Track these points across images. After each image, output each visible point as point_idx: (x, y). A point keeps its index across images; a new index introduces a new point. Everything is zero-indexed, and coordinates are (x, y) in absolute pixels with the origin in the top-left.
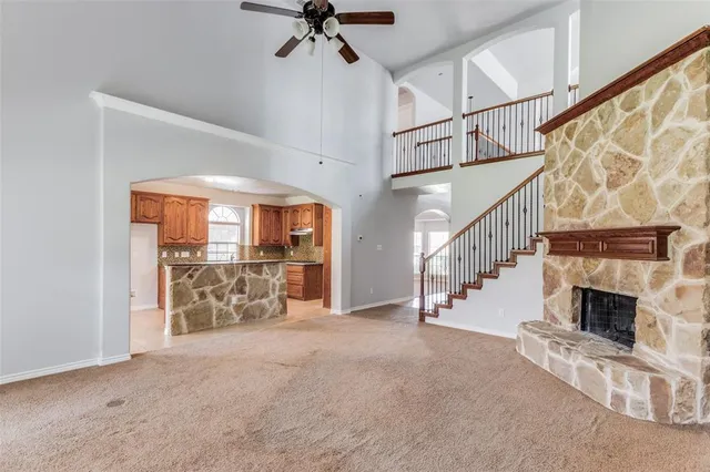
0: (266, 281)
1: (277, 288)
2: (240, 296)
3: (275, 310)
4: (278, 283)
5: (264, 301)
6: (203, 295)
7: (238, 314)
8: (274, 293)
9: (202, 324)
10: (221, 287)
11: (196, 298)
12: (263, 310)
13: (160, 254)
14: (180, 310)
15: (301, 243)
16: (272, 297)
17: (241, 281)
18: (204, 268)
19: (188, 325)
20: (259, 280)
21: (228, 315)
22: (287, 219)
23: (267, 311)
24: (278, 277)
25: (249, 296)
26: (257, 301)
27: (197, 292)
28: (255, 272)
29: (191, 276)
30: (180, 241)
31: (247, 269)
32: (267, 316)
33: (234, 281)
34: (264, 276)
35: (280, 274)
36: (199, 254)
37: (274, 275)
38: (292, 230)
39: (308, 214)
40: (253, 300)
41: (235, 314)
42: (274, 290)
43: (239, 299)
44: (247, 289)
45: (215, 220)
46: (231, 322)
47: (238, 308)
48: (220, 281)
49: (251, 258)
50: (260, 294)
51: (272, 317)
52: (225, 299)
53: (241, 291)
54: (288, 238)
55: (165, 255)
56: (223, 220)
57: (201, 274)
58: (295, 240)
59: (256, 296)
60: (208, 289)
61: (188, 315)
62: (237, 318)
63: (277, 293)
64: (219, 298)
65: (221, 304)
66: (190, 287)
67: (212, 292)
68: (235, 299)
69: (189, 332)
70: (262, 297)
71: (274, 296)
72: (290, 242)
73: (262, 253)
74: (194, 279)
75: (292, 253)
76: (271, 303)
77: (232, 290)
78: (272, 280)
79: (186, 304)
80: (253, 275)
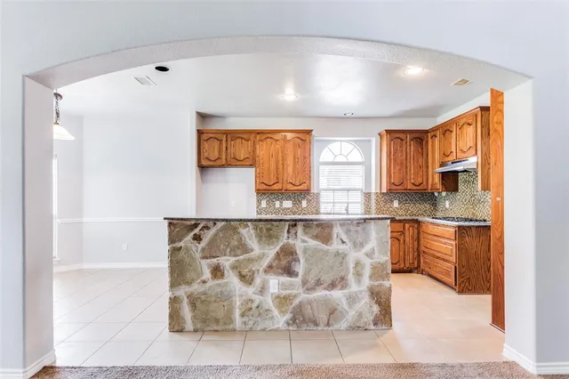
0: (341, 257)
1: (367, 272)
2: (285, 279)
3: (360, 315)
4: (367, 262)
5: (337, 294)
6: (217, 272)
7: (283, 312)
8: (359, 282)
9: (217, 321)
10: (250, 260)
11: (207, 274)
12: (333, 313)
13: (259, 202)
14: (182, 292)
15: (461, 186)
16: (354, 287)
17: (288, 253)
18: (220, 225)
19: (194, 318)
20: (327, 252)
21: (262, 312)
22: (435, 147)
23: (343, 315)
24: (367, 248)
25: (304, 283)
26: (320, 293)
27: (209, 266)
28: (316, 237)
29: (197, 238)
30: (275, 187)
31: (300, 229)
32: (343, 325)
33: (272, 252)
34: (335, 246)
35: (372, 244)
36: (304, 203)
37: (358, 245)
38: (442, 165)
39: (470, 130)
40: (312, 289)
41: (276, 312)
42: (358, 275)
43: (282, 286)
44: (300, 268)
45: (331, 160)
46: (268, 324)
47: (282, 301)
48: (246, 250)
49: (379, 210)
50: (327, 278)
51: (354, 328)
52: (258, 281)
53: (289, 271)
54: (437, 179)
55: (264, 204)
56: (340, 159)
57: (216, 235)
58: (451, 181)
59: (318, 283)
60: (226, 261)
61: (194, 301)
62: (281, 320)
63: (366, 282)
64: (247, 279)
65: (250, 291)
66: (198, 255)
67: (234, 267)
68: (275, 283)
69: (196, 331)
70: (333, 286)
71: (360, 287)
72: (439, 186)
73: (396, 204)
74: (203, 244)
75: (447, 203)
76: (352, 299)
77: (270, 267)
78: (353, 256)
79: (189, 283)
80: (313, 243)
